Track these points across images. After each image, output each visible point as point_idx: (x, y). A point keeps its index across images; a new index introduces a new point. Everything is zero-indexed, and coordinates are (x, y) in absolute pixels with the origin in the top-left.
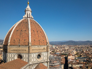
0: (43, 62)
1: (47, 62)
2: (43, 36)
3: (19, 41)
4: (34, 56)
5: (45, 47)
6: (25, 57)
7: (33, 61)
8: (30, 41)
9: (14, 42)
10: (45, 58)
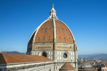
0: (70, 63)
1: (75, 63)
2: (69, 34)
3: (43, 38)
4: (59, 54)
5: (72, 45)
6: (49, 54)
7: (58, 59)
8: (56, 38)
9: (39, 40)
10: (73, 58)
